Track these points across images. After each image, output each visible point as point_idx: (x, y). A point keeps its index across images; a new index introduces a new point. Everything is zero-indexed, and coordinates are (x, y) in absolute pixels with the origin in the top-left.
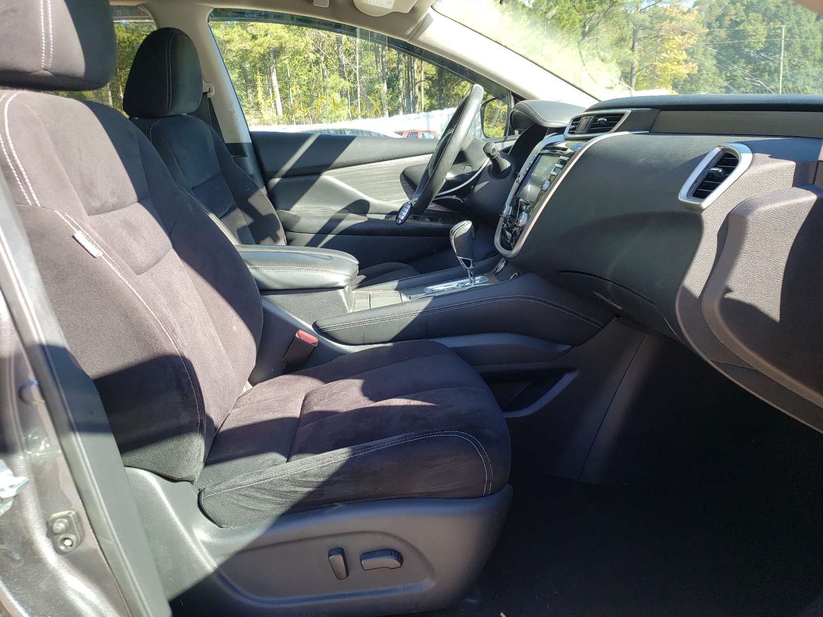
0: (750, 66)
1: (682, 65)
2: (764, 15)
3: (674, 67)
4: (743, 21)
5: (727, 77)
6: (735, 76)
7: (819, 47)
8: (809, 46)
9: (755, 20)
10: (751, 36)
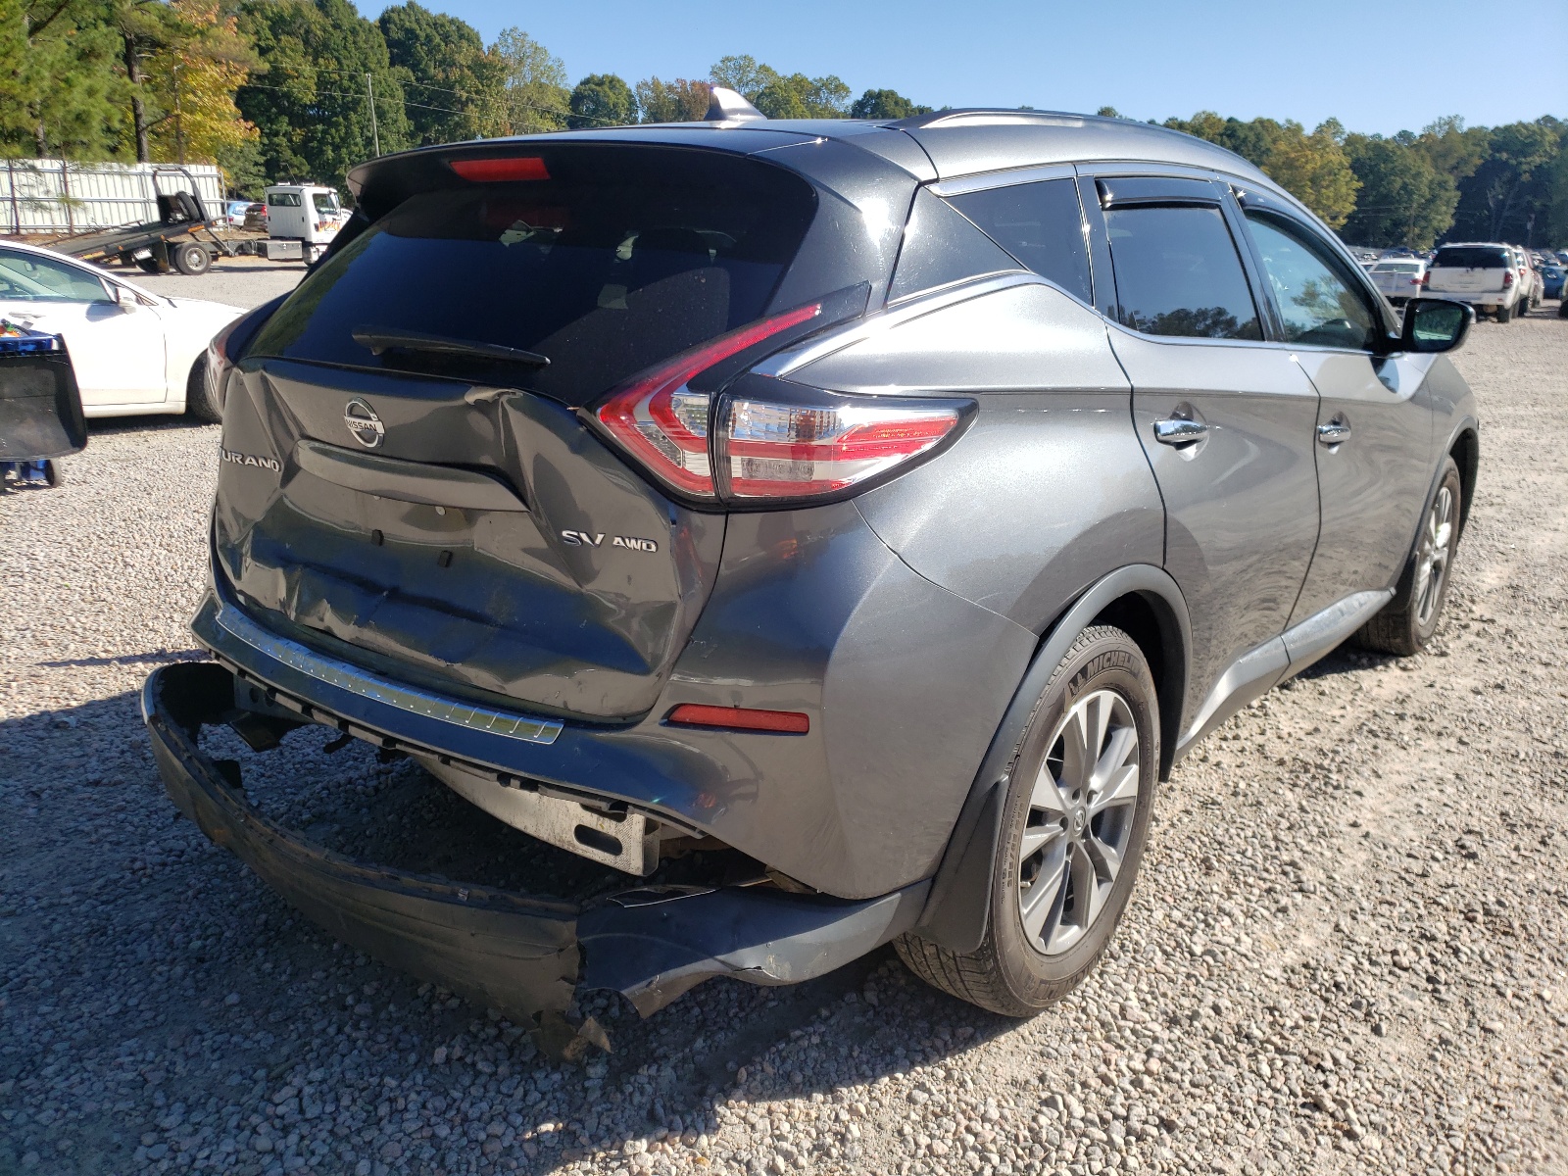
0: (298, 131)
1: (229, 121)
2: (306, 42)
3: (214, 125)
4: (273, 48)
5: (264, 145)
6: (278, 145)
7: (402, 111)
8: (386, 107)
9: (292, 50)
10: (292, 77)
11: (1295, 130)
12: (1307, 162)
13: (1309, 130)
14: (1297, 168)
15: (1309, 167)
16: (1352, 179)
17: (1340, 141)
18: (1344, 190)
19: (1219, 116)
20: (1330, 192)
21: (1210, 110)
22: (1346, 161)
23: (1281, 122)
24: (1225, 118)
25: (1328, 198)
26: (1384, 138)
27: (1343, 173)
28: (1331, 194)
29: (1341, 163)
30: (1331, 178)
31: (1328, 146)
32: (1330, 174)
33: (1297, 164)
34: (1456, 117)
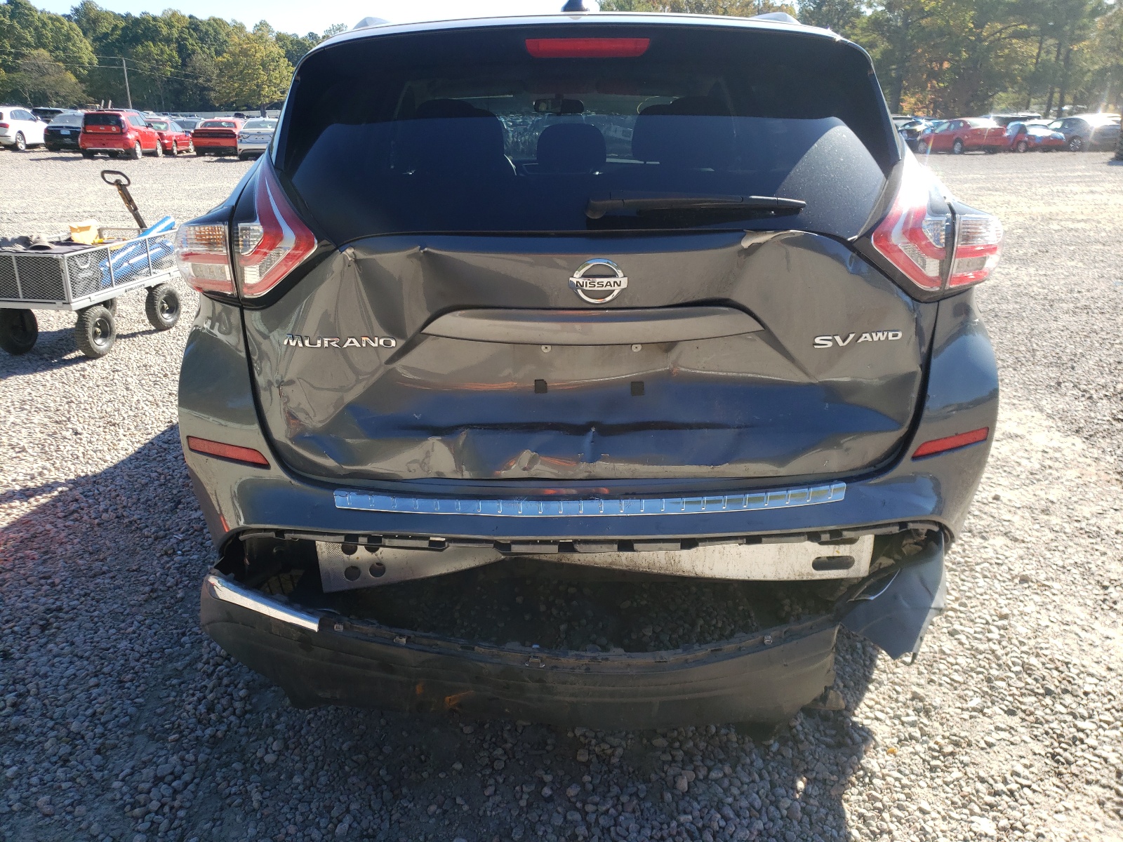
11: (240, 28)
12: (256, 52)
13: (250, 29)
14: (250, 56)
15: (258, 55)
16: (288, 66)
17: (272, 37)
18: (285, 73)
19: (183, 13)
20: (276, 74)
21: (175, 8)
22: (282, 52)
23: (229, 21)
24: (187, 15)
25: (276, 78)
26: (300, 37)
27: (282, 60)
28: (278, 76)
29: (279, 54)
30: (275, 64)
31: (267, 41)
32: (273, 60)
33: (250, 53)
34: (342, 25)
